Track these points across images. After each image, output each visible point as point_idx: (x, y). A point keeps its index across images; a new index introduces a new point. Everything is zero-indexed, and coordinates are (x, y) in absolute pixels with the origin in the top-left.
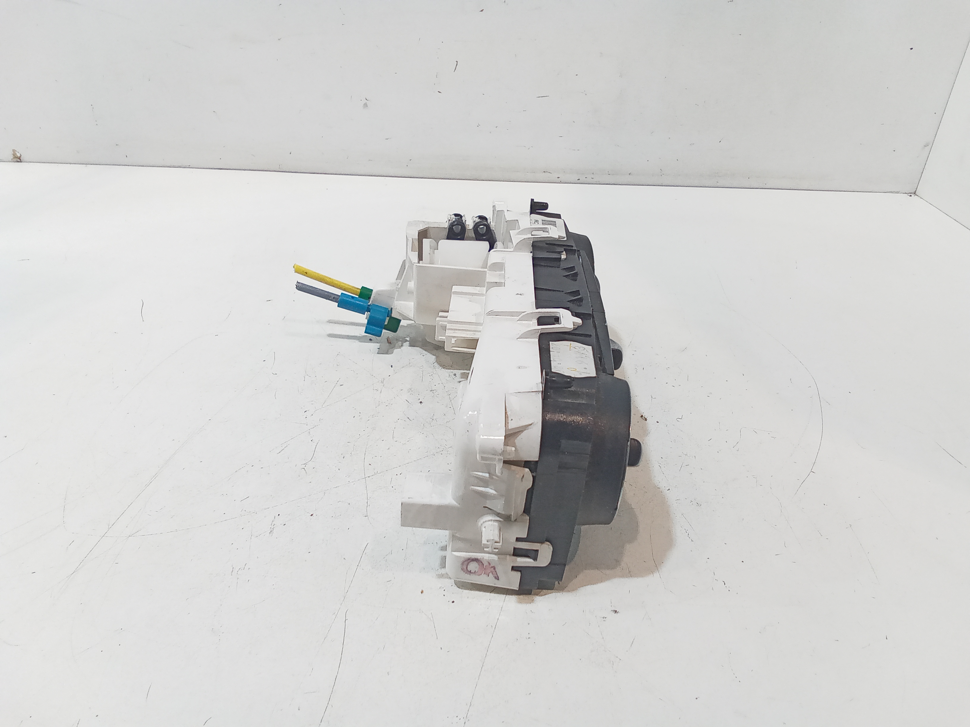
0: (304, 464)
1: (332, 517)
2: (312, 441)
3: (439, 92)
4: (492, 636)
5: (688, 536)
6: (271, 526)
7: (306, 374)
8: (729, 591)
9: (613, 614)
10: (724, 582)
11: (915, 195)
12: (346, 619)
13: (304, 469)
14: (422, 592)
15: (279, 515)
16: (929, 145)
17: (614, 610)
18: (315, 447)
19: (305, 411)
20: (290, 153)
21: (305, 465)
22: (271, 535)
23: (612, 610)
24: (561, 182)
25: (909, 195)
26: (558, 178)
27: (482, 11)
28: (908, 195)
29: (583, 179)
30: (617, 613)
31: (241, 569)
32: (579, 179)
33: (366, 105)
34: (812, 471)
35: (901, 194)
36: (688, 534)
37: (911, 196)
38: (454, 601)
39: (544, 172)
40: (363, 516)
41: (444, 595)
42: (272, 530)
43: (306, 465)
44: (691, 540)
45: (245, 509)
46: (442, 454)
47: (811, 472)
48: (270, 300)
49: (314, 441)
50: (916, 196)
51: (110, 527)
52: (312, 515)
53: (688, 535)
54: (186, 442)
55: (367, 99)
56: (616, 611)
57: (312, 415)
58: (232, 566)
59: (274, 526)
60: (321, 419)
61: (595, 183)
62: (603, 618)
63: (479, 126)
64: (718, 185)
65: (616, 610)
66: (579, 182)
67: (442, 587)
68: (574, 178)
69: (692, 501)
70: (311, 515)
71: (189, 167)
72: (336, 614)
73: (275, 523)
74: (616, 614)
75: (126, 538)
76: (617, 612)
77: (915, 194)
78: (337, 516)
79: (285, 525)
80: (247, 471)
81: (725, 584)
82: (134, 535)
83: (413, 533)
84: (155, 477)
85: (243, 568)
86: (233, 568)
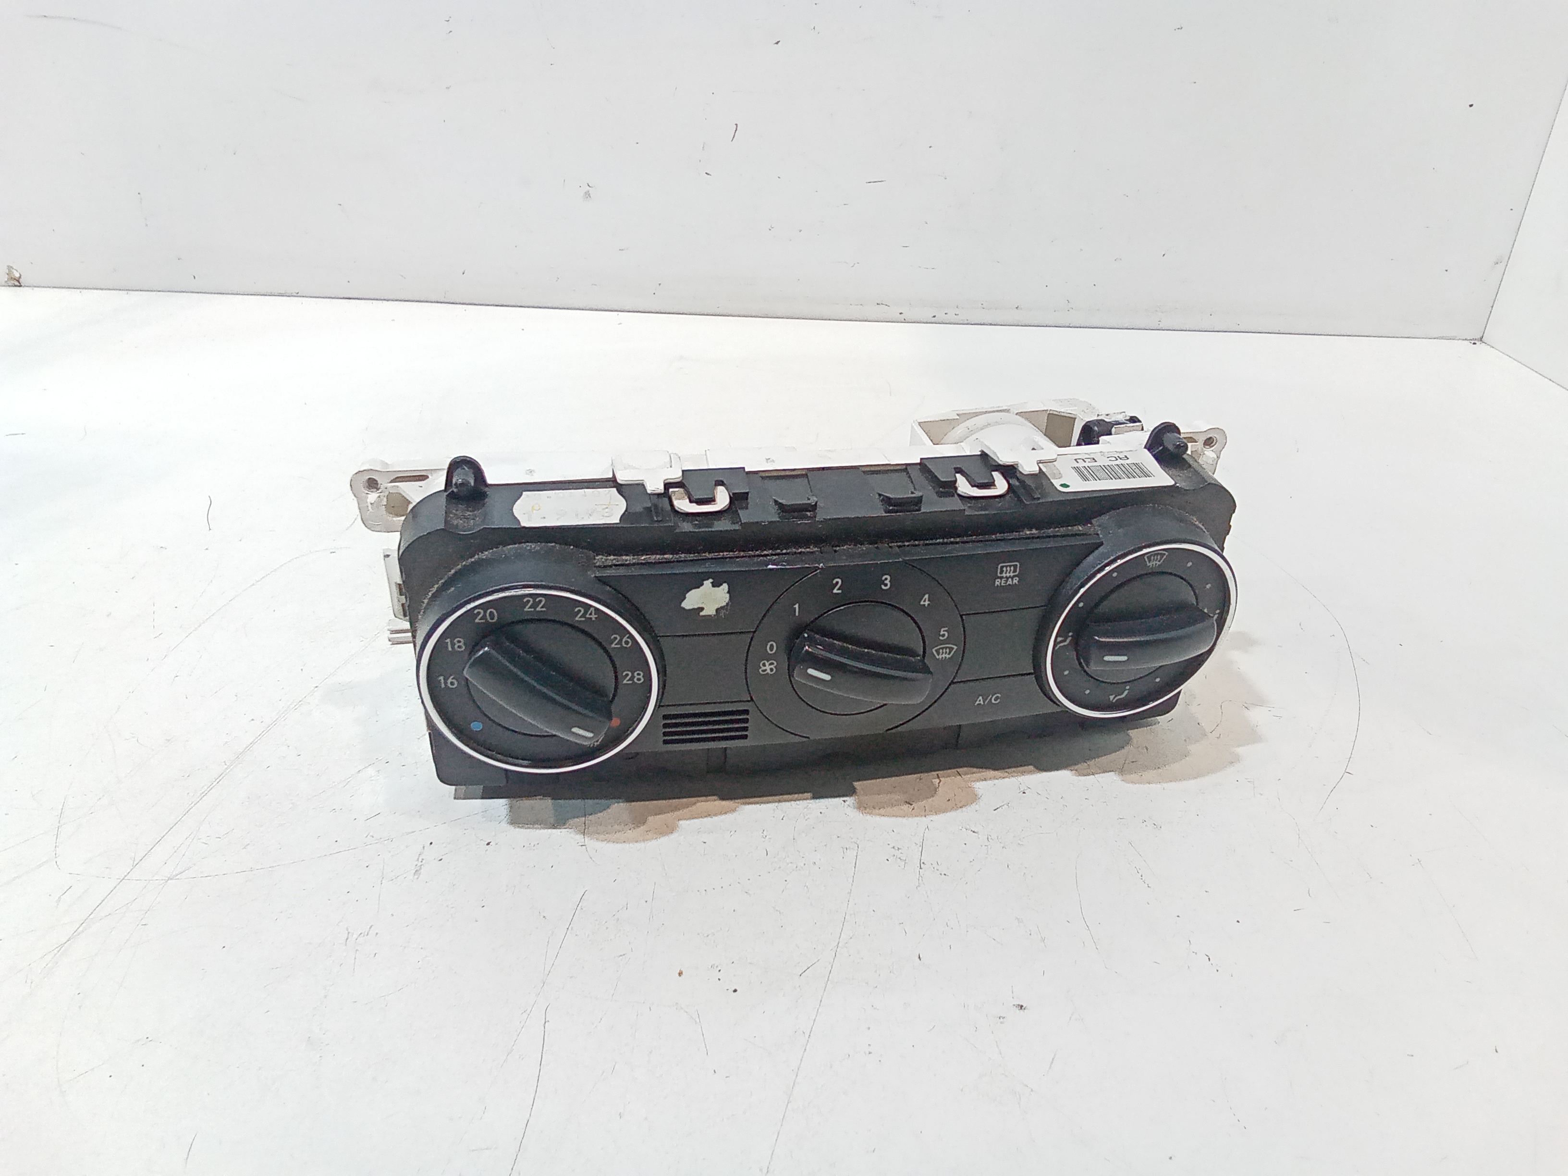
1: (524, 846)
3: (706, 173)
4: (805, 1050)
6: (416, 863)
8: (1217, 971)
9: (1017, 1011)
10: (1207, 956)
12: (546, 1020)
14: (680, 974)
15: (431, 843)
16: (1502, 262)
17: (1018, 1005)
20: (463, 273)
22: (416, 877)
23: (1014, 1005)
24: (905, 321)
25: (1473, 342)
26: (901, 313)
27: (777, 43)
28: (1471, 343)
29: (941, 316)
31: (362, 935)
32: (934, 316)
33: (587, 195)
34: (1346, 771)
35: (1460, 341)
36: (1141, 876)
37: (1474, 344)
38: (738, 989)
39: (878, 304)
40: (578, 845)
41: (719, 979)
42: (419, 868)
44: (1147, 885)
45: (371, 834)
47: (1345, 774)
50: (1483, 344)
51: (135, 863)
52: (488, 844)
53: (1141, 878)
54: (274, 723)
55: (590, 185)
56: (1022, 1006)
58: (347, 929)
59: (422, 861)
61: (961, 322)
62: (1000, 1018)
63: (772, 229)
64: (1162, 326)
65: (1021, 1004)
66: (934, 321)
67: (716, 965)
68: (928, 314)
69: (1145, 821)
70: (486, 843)
71: (298, 295)
72: (528, 1012)
74: (1021, 1011)
75: (162, 882)
76: (1023, 1008)
77: (1481, 341)
78: (532, 844)
79: (441, 860)
80: (379, 771)
81: (1209, 959)
82: (177, 877)
83: (664, 874)
84: (218, 780)
85: (366, 934)
86: (349, 933)
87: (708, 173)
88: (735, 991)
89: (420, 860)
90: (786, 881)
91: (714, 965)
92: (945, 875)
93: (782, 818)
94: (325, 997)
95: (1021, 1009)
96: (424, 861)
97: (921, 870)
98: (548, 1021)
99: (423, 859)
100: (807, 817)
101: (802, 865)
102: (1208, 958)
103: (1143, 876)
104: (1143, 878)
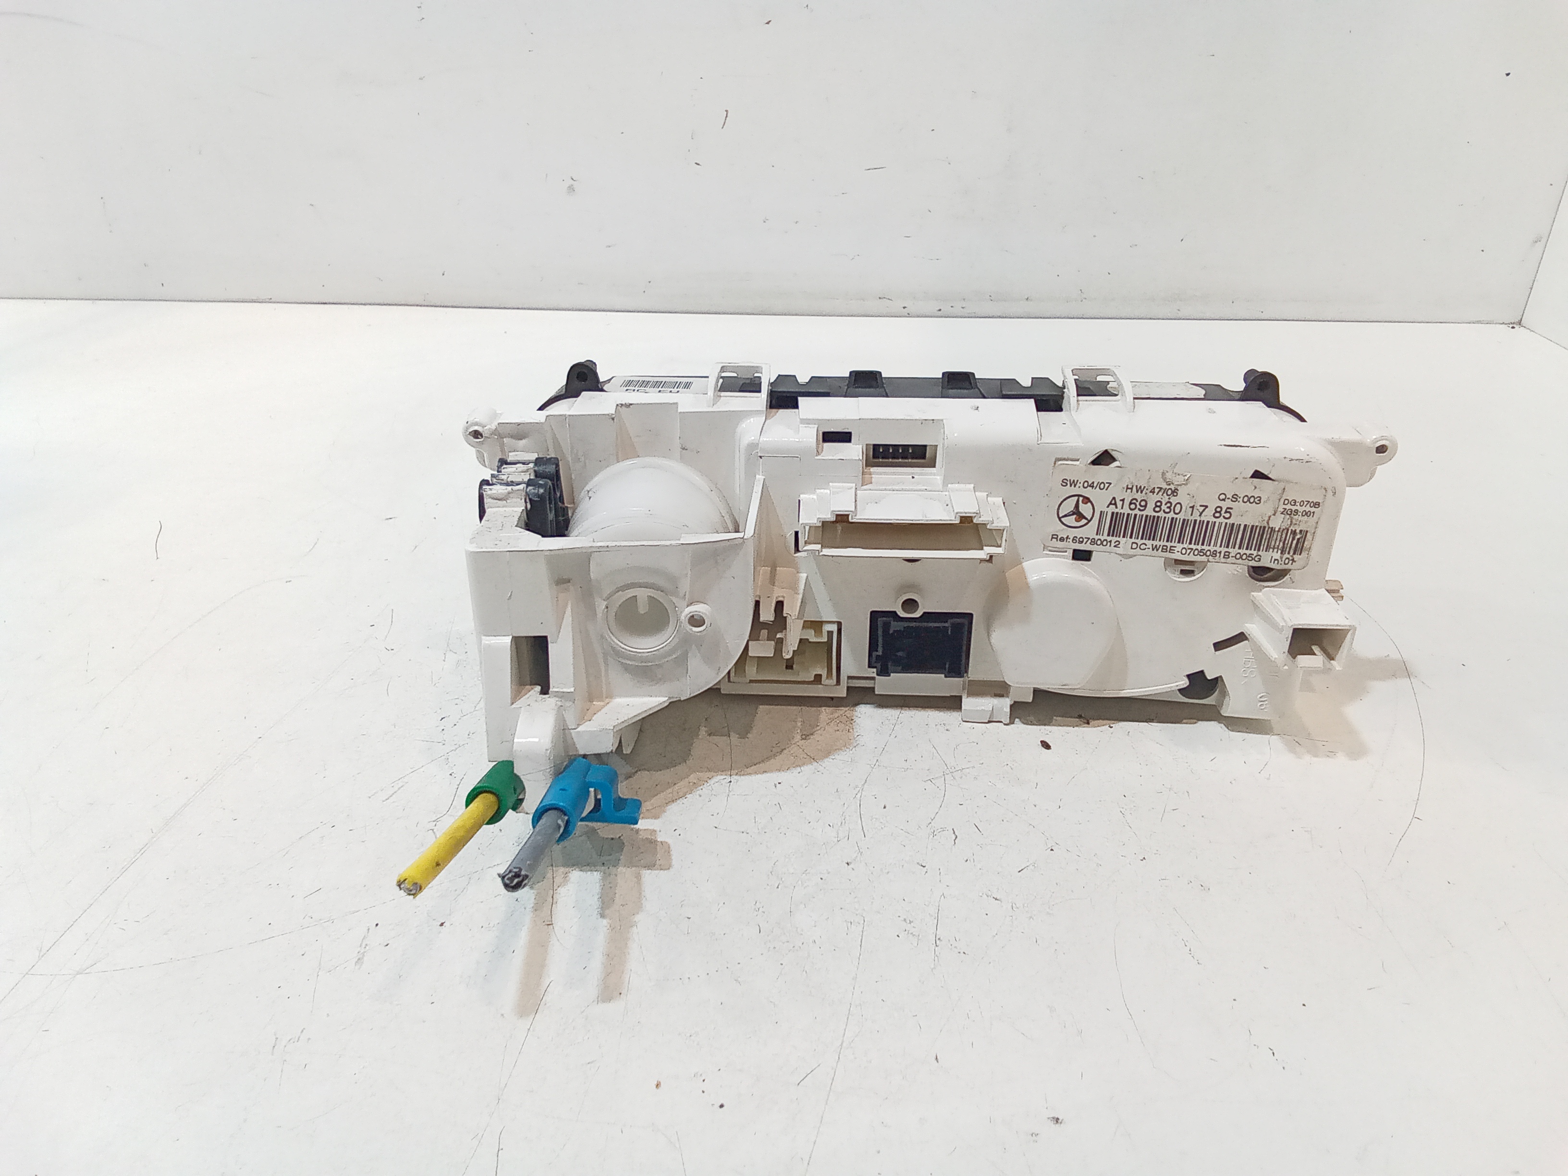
0: (434, 821)
1: (482, 927)
2: (451, 775)
3: (696, 163)
5: (1190, 954)
6: (359, 949)
7: (448, 649)
8: (1284, 1068)
9: (1051, 1124)
10: (1271, 1050)
11: (1520, 326)
12: (500, 1149)
13: (433, 830)
14: (658, 1085)
15: (377, 925)
16: (1541, 240)
17: (1053, 1118)
18: (457, 787)
19: (442, 719)
20: (443, 275)
21: (435, 823)
22: (357, 967)
23: (1048, 1118)
24: (909, 315)
25: (1511, 326)
26: (904, 308)
27: (768, 23)
28: (1509, 327)
29: (946, 309)
30: (1061, 1123)
31: (291, 1041)
32: (940, 310)
33: (571, 189)
34: (1415, 816)
35: (1498, 325)
36: (1190, 950)
37: (1513, 328)
38: (725, 1104)
39: (880, 298)
40: (544, 923)
41: (703, 1092)
42: (361, 956)
43: (437, 823)
44: (1197, 962)
45: (309, 914)
46: (700, 796)
47: (1414, 819)
48: (390, 519)
49: (455, 776)
50: (1521, 328)
51: (42, 954)
52: (442, 924)
53: (1190, 952)
54: (210, 782)
55: (574, 179)
56: (1057, 1119)
57: (455, 725)
58: (275, 1034)
59: (365, 947)
60: (472, 732)
61: (969, 315)
62: (1032, 1135)
63: (767, 221)
64: (1180, 315)
65: (1056, 1116)
66: (940, 314)
67: (699, 1074)
68: (933, 307)
69: (1191, 882)
70: (440, 923)
71: (271, 301)
72: (480, 1135)
73: (368, 943)
74: (1057, 1125)
75: (70, 976)
76: (1059, 1121)
77: (1520, 324)
78: (491, 925)
79: (387, 945)
80: (322, 837)
81: (1273, 1053)
82: (86, 972)
83: (642, 959)
84: (142, 851)
85: (297, 1039)
86: (277, 1038)
87: (698, 162)
88: (722, 1106)
89: (364, 946)
90: (782, 964)
91: (697, 1073)
92: (964, 953)
93: (777, 886)
94: (245, 1121)
95: (1057, 1122)
96: (367, 948)
97: (936, 948)
98: (502, 1149)
99: (366, 945)
100: (806, 884)
101: (801, 945)
102: (1271, 1052)
103: (1192, 950)
104: (1192, 952)
